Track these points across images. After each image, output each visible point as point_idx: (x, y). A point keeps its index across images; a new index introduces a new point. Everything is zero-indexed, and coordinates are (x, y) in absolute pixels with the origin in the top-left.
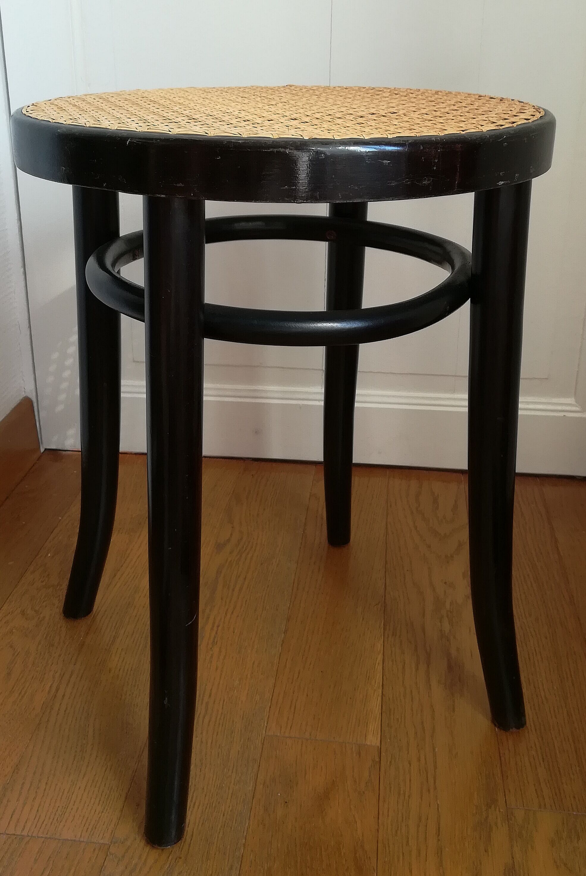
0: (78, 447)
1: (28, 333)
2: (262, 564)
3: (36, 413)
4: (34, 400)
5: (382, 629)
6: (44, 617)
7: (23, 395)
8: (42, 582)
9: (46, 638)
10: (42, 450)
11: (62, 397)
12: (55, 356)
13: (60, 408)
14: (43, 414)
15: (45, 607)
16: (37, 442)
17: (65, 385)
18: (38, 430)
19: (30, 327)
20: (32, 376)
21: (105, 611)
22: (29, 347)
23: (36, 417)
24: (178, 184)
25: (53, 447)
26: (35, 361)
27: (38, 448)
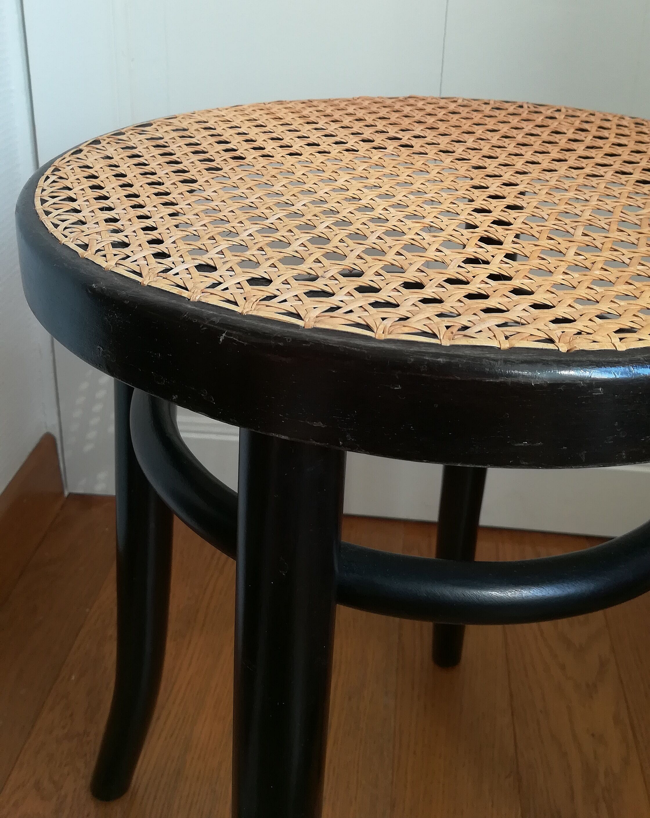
0: (112, 492)
1: (51, 358)
3: (60, 451)
4: (57, 435)
6: (66, 796)
7: (43, 431)
8: (64, 727)
10: (66, 493)
11: (92, 435)
12: (84, 386)
13: (89, 448)
14: (68, 454)
15: (68, 775)
16: (61, 485)
17: (95, 421)
18: (63, 471)
19: (53, 351)
20: (55, 410)
21: (147, 786)
22: (52, 375)
23: (60, 457)
24: (315, 423)
25: (80, 490)
26: (59, 392)
27: (62, 493)
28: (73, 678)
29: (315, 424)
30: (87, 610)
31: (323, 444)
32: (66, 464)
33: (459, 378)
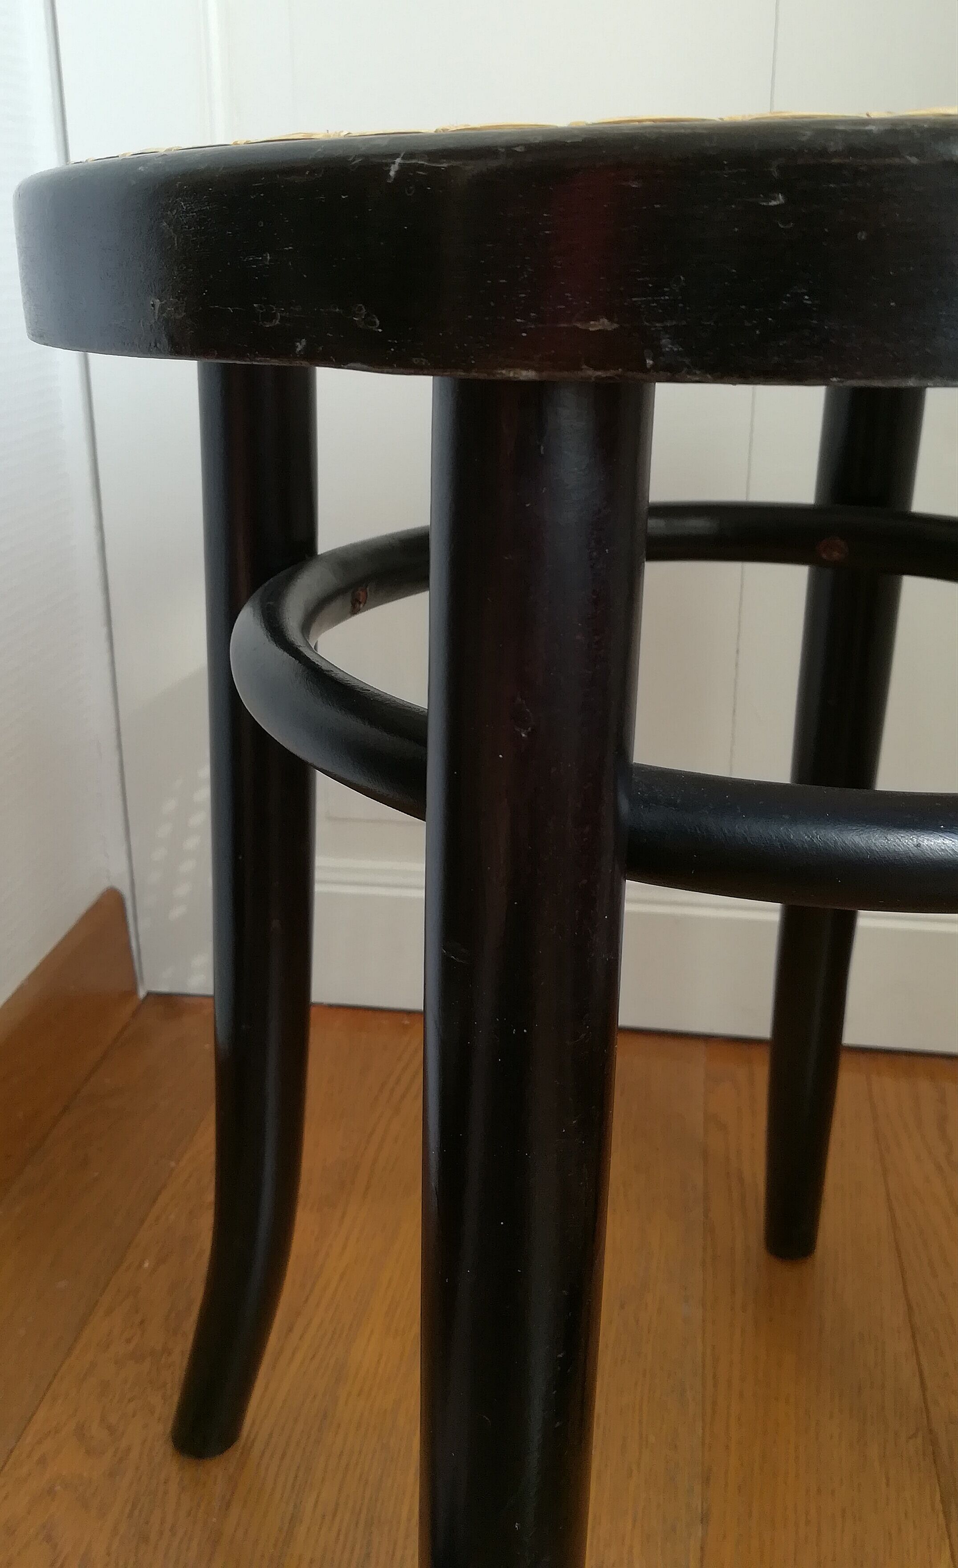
1: (116, 759)
2: (622, 1307)
3: (130, 920)
4: (126, 892)
5: (941, 1515)
6: (129, 1450)
7: (103, 885)
8: (128, 1341)
9: (130, 1515)
10: (142, 993)
11: (183, 890)
12: (170, 805)
13: (177, 912)
14: (144, 924)
15: (133, 1416)
16: (132, 978)
18: (135, 954)
19: (119, 747)
20: (124, 848)
21: (271, 1435)
22: (118, 788)
23: (132, 929)
24: (592, 323)
25: (164, 988)
26: (130, 816)
27: (134, 992)
28: (146, 1265)
29: (594, 326)
30: (173, 1164)
31: (609, 374)
32: (141, 940)
33: (914, 160)
